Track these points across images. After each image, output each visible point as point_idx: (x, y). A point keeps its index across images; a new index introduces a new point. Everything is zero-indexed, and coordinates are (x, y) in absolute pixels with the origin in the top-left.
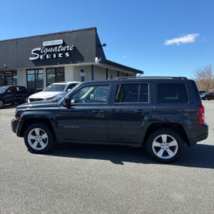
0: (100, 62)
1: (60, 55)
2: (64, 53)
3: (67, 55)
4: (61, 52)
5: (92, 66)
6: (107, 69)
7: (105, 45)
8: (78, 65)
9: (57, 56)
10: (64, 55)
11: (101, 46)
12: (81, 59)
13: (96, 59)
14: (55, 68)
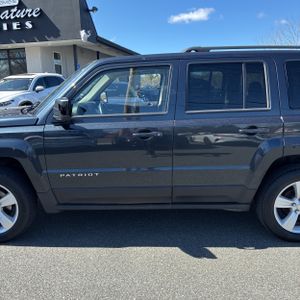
0: (89, 39)
1: (15, 26)
2: (22, 21)
3: (29, 25)
4: (16, 19)
5: (75, 46)
6: (98, 52)
7: (95, 9)
8: (49, 43)
9: (10, 27)
10: (22, 26)
11: (88, 11)
12: (55, 33)
13: (83, 33)
14: (8, 50)
